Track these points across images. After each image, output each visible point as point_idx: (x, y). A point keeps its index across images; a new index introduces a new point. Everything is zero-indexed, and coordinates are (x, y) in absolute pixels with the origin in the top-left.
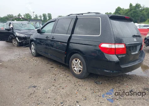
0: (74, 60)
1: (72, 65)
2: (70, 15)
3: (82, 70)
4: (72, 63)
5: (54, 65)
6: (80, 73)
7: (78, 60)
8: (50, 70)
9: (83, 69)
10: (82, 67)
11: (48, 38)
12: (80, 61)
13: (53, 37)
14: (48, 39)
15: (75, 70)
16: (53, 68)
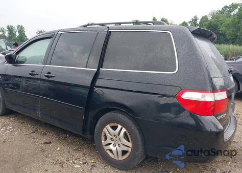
0: (108, 127)
1: (103, 138)
2: (88, 25)
3: (130, 150)
4: (103, 134)
5: (51, 136)
6: (125, 157)
7: (120, 127)
8: (43, 151)
9: (134, 147)
10: (130, 144)
11: (35, 75)
12: (124, 130)
13: (49, 73)
14: (35, 77)
15: (111, 151)
16: (50, 143)
